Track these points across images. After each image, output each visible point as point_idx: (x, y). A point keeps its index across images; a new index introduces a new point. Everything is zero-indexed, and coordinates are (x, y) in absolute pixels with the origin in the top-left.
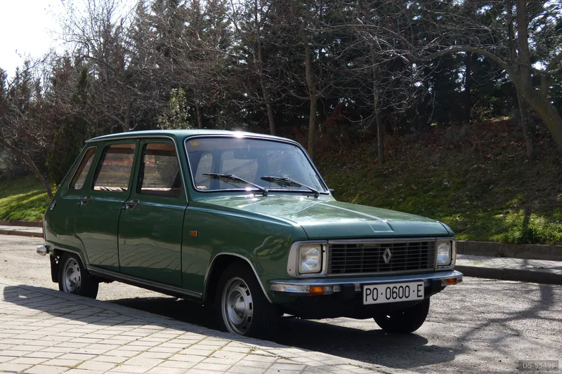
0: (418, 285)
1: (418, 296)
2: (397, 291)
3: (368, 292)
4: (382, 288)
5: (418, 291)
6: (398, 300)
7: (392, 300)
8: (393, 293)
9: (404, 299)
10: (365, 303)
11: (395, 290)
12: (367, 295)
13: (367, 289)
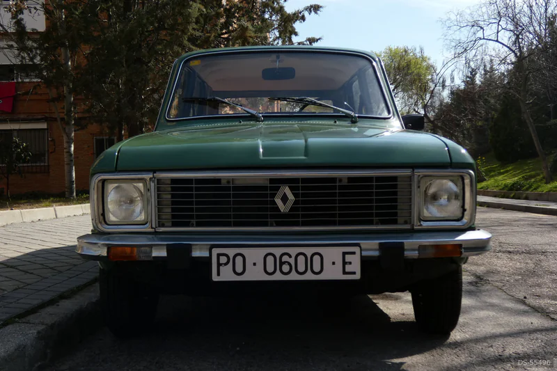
0: (344, 254)
1: (345, 273)
2: (292, 261)
3: (223, 260)
4: (255, 255)
5: (345, 263)
6: (294, 276)
7: (278, 277)
8: (282, 263)
9: (309, 276)
10: (215, 278)
11: (285, 258)
12: (219, 265)
13: (219, 255)
